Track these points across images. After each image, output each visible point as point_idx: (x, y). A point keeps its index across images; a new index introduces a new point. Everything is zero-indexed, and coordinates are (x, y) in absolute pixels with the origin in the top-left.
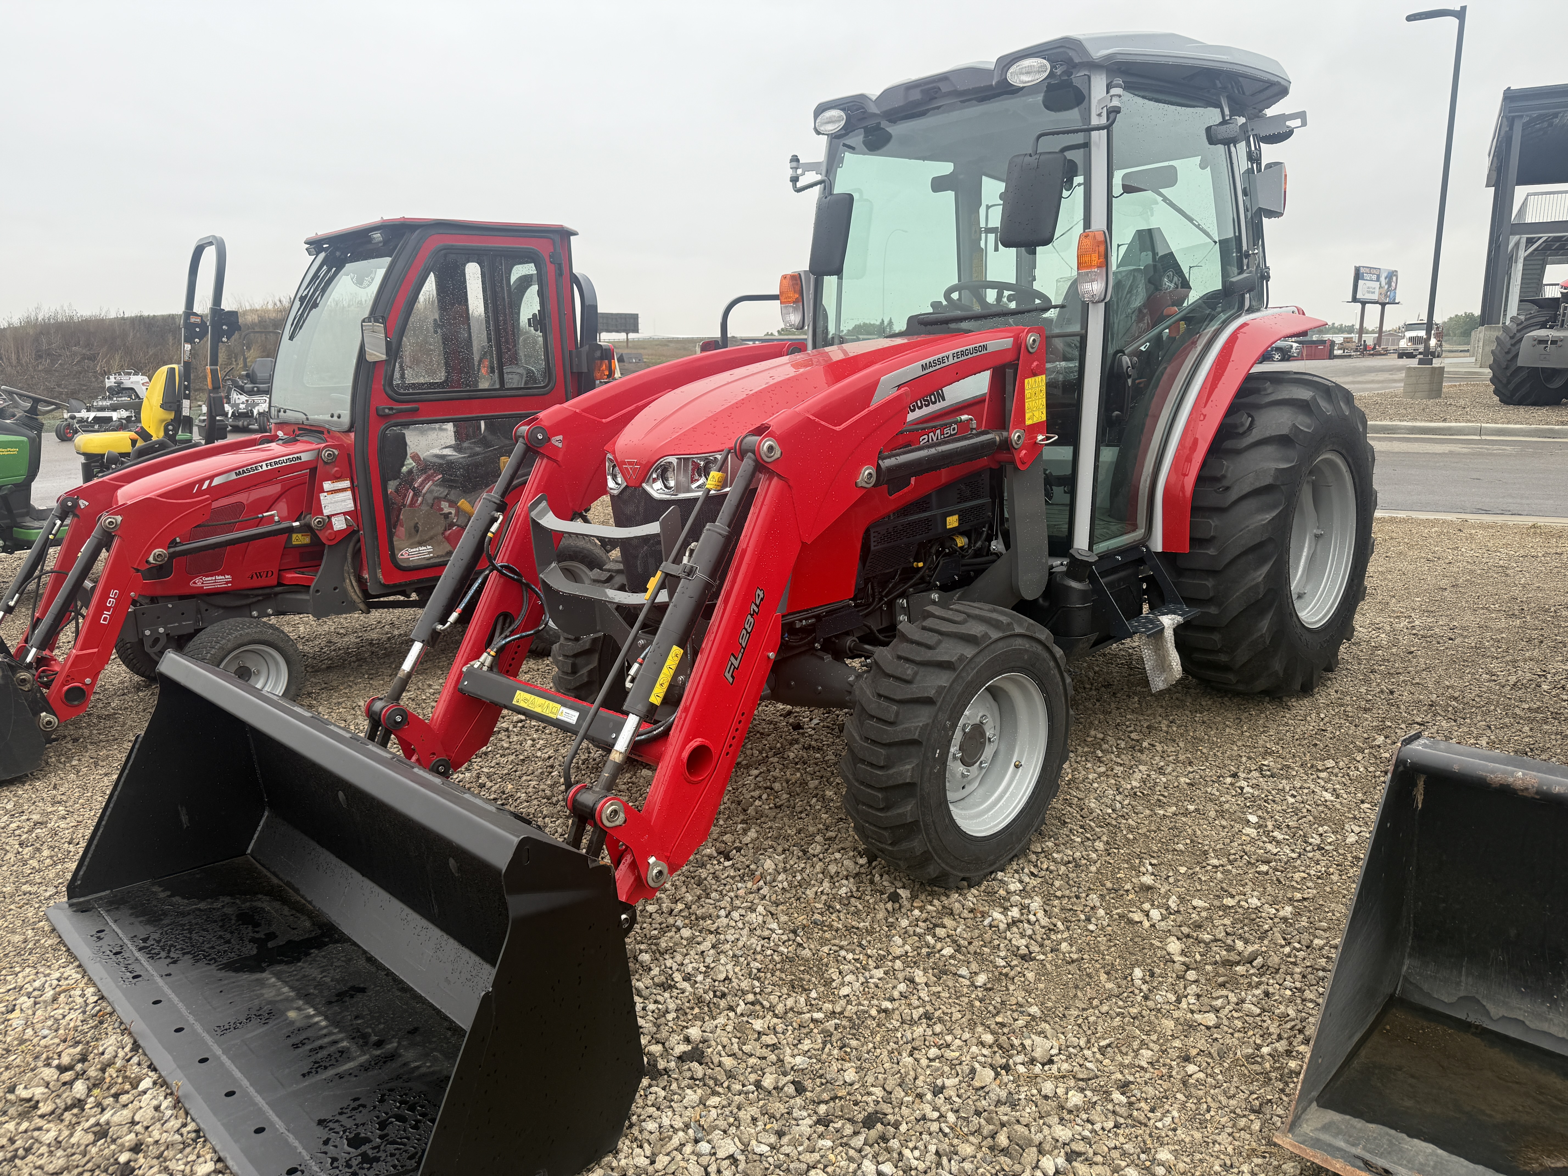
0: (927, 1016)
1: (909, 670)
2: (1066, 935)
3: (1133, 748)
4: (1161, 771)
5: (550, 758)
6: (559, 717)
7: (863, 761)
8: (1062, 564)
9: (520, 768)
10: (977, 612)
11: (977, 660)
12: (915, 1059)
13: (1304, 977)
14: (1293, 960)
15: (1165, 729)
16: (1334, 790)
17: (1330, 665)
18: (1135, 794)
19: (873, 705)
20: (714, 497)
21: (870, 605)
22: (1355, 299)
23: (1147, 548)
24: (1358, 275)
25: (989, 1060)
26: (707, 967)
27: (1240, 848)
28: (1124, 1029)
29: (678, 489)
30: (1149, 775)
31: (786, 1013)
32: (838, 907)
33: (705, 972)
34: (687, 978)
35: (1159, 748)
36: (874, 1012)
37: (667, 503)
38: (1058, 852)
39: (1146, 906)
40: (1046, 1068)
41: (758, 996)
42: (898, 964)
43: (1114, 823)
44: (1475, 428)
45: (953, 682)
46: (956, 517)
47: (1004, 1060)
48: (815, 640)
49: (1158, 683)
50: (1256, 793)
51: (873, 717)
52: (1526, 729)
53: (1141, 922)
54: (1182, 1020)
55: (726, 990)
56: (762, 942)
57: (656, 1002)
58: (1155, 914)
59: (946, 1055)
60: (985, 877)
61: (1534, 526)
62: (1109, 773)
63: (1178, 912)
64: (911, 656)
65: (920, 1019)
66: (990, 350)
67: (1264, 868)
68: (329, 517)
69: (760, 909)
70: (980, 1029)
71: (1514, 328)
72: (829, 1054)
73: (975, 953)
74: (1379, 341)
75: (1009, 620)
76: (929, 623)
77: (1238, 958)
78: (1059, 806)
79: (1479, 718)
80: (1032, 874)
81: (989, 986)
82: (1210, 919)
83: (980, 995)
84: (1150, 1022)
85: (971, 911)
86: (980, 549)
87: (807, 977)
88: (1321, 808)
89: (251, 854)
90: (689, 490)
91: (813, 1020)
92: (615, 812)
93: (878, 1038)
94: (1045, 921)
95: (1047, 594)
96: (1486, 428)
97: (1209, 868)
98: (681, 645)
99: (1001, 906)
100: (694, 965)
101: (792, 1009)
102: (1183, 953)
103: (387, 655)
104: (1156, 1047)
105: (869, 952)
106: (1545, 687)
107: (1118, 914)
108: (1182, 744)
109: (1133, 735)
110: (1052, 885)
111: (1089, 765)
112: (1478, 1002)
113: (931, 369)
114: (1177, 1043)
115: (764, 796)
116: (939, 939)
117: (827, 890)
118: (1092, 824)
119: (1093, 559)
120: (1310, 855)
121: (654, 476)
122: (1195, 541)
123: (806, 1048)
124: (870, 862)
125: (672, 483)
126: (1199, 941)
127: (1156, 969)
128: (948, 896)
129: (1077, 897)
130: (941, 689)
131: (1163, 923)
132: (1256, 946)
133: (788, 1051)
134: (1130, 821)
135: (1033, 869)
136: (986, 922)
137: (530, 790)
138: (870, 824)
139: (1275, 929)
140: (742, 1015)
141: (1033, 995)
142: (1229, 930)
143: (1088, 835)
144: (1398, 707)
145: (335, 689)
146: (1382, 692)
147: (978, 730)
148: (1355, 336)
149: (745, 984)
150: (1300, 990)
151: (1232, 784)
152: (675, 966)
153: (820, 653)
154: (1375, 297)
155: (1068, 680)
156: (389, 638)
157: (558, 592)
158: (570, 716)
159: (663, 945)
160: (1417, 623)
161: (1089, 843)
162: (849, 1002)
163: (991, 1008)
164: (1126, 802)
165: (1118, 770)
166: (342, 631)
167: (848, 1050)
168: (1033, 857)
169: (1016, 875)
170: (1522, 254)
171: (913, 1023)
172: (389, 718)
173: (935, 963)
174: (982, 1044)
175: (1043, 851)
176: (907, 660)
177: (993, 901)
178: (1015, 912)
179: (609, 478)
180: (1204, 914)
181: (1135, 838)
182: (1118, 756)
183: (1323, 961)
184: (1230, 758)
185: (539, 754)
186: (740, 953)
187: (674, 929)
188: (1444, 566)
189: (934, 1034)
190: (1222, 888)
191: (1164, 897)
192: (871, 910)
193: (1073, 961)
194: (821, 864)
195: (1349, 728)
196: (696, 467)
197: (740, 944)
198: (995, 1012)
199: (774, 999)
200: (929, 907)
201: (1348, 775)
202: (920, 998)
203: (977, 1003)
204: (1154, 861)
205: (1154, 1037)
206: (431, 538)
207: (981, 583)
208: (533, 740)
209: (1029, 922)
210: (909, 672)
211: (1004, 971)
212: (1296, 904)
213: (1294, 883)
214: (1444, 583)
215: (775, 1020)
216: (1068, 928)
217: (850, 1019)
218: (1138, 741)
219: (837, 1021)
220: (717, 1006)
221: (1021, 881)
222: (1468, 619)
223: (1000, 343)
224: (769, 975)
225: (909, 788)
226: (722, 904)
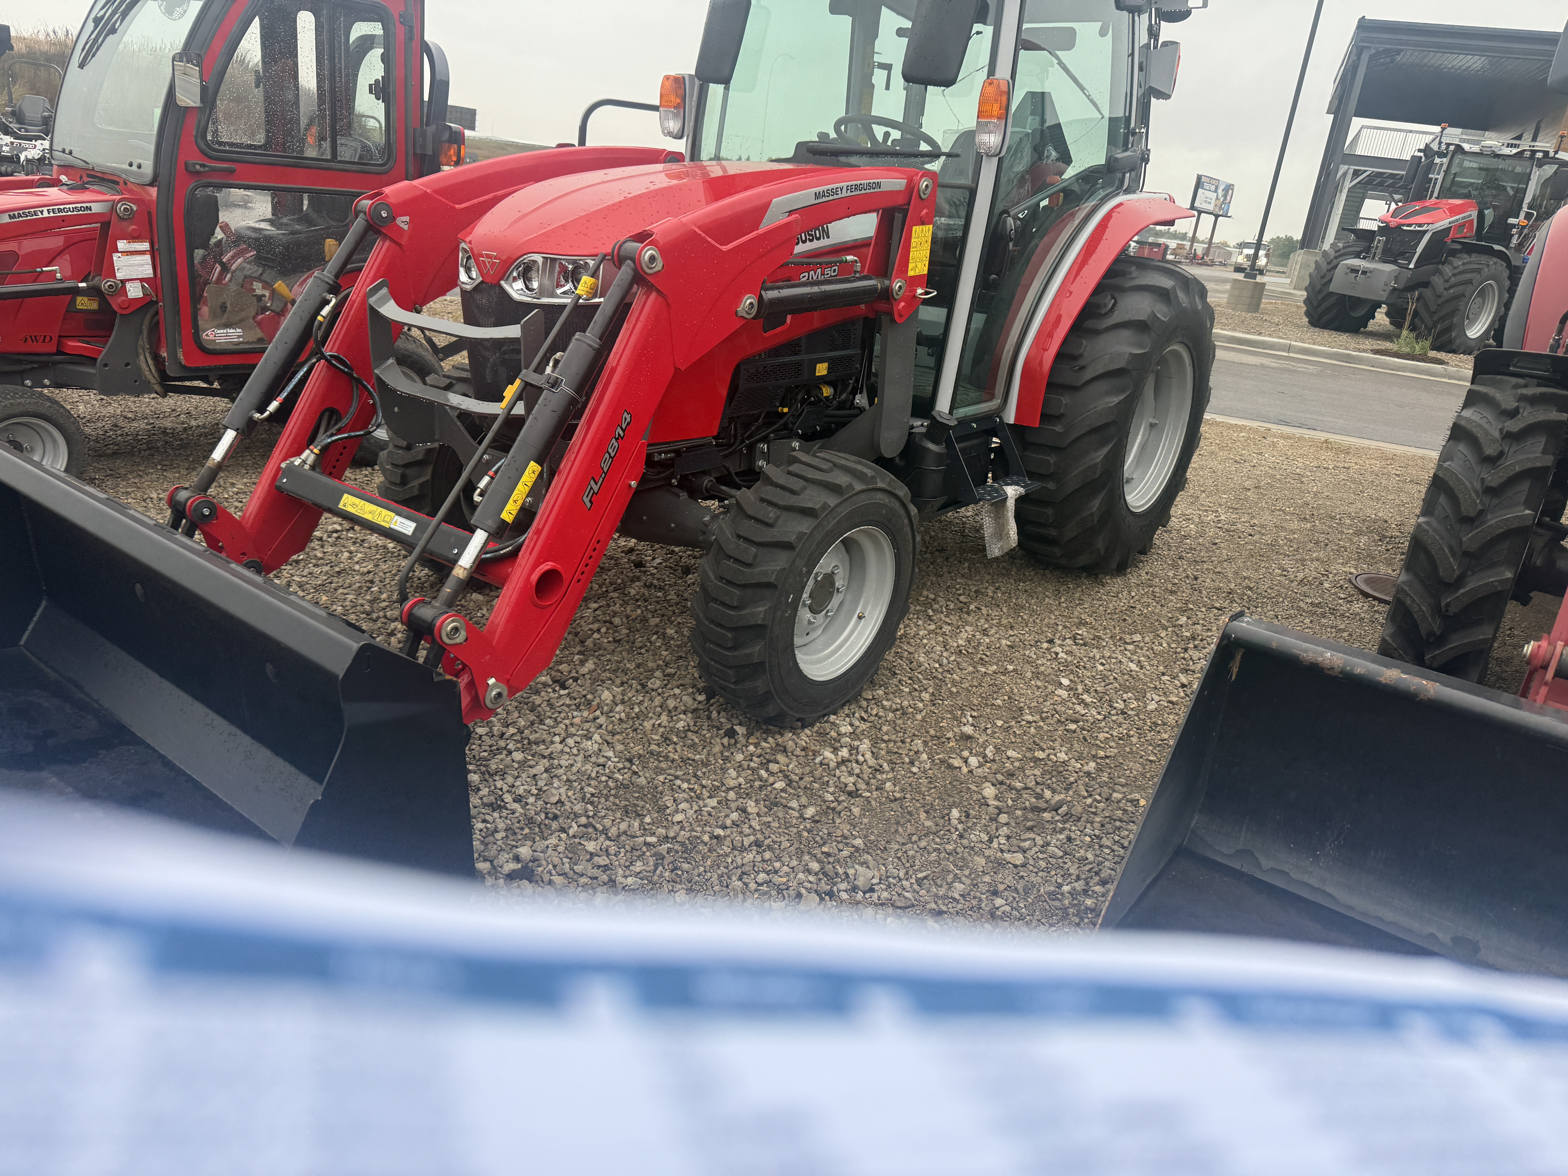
0: (758, 844)
1: (771, 514)
2: (890, 775)
3: (961, 609)
4: (985, 632)
5: (369, 572)
6: (392, 526)
7: (715, 600)
8: (922, 425)
9: (335, 580)
10: (843, 462)
11: (838, 510)
12: (745, 883)
13: (1102, 825)
14: (1094, 810)
15: (990, 594)
16: (1139, 662)
17: (1145, 547)
18: (960, 651)
19: (732, 546)
20: (583, 306)
21: (731, 446)
22: (1192, 207)
23: (1001, 418)
24: (1199, 184)
25: (815, 886)
26: (540, 790)
27: (1052, 707)
28: (939, 864)
29: (542, 292)
30: (974, 636)
31: (619, 836)
32: (675, 739)
33: (537, 795)
34: (518, 799)
35: (984, 611)
36: (706, 838)
37: (530, 307)
38: (887, 700)
39: (966, 754)
40: (867, 895)
41: (591, 820)
42: (732, 795)
43: (940, 676)
44: (1285, 345)
45: (814, 529)
46: (825, 365)
47: (829, 887)
48: (673, 476)
49: (995, 550)
50: (1069, 659)
51: (731, 557)
52: (1307, 621)
53: (960, 768)
54: (993, 858)
55: (558, 813)
56: (597, 769)
57: (484, 821)
58: (973, 761)
59: (774, 880)
60: (817, 719)
61: (1326, 441)
62: (938, 631)
63: (994, 760)
64: (774, 500)
65: (750, 846)
66: (883, 189)
67: (1073, 727)
68: (123, 282)
69: (596, 737)
70: (806, 857)
71: (1332, 254)
72: (661, 876)
73: (805, 788)
74: (1207, 252)
75: (873, 473)
76: (795, 468)
77: (1045, 805)
78: (890, 658)
79: (1269, 608)
80: (862, 718)
81: (817, 818)
82: (1022, 769)
83: (808, 826)
84: (963, 859)
85: (804, 749)
86: (845, 401)
87: (641, 803)
88: (1126, 677)
89: (25, 646)
90: (553, 295)
91: (646, 844)
92: (456, 630)
93: (709, 863)
94: (872, 762)
95: (903, 454)
96: (1294, 346)
97: (1023, 723)
98: (539, 462)
99: (831, 746)
100: (526, 787)
101: (625, 833)
102: (996, 798)
103: (184, 446)
104: (968, 881)
105: (704, 782)
106: (1326, 585)
107: (939, 759)
108: (1005, 610)
109: (962, 598)
110: (880, 729)
111: (920, 623)
112: (1252, 854)
113: (824, 199)
114: (987, 879)
115: (603, 630)
116: (772, 774)
117: (665, 723)
118: (920, 676)
119: (953, 423)
120: (1114, 718)
121: (515, 274)
122: (1046, 417)
123: (638, 870)
124: (708, 699)
125: (535, 285)
126: (1011, 788)
127: (971, 811)
128: (782, 735)
129: (903, 742)
130: (801, 535)
131: (980, 770)
132: (1063, 796)
133: (620, 872)
134: (955, 676)
135: (863, 714)
136: (818, 760)
137: (347, 603)
138: (716, 662)
139: (1079, 782)
140: (574, 836)
141: (857, 829)
142: (1039, 780)
143: (916, 686)
144: (1200, 592)
145: (124, 477)
146: (1187, 577)
147: (829, 578)
148: (1187, 244)
149: (578, 808)
150: (1097, 837)
151: (1048, 649)
152: (505, 788)
153: (676, 490)
154: (1211, 208)
155: (918, 538)
156: (185, 429)
157: (395, 391)
158: (407, 527)
159: (494, 767)
160: (1223, 517)
161: (916, 694)
162: (682, 828)
163: (818, 839)
164: (952, 659)
165: (947, 629)
166: (130, 415)
167: (680, 872)
168: (864, 704)
169: (847, 719)
170: (1348, 184)
171: (743, 849)
172: (195, 510)
173: (766, 795)
174: (809, 871)
175: (873, 699)
176: (771, 503)
177: (824, 741)
178: (844, 753)
179: (462, 271)
180: (1017, 764)
181: (958, 692)
182: (947, 616)
183: (1119, 813)
184: (1048, 626)
185: (357, 567)
186: (574, 778)
187: (505, 752)
188: (1249, 468)
189: (763, 861)
190: (1034, 742)
191: (982, 747)
192: (706, 743)
193: (896, 800)
194: (659, 698)
195: (1155, 607)
196: (564, 269)
197: (575, 769)
198: (822, 842)
199: (607, 822)
200: (764, 744)
201: (1152, 649)
202: (751, 827)
203: (805, 834)
204: (975, 714)
205: (967, 872)
206: (241, 321)
207: (843, 435)
208: (351, 552)
209: (857, 762)
210: (772, 515)
211: (832, 805)
212: (1099, 761)
213: (1098, 742)
214: (1247, 484)
215: (608, 843)
216: (893, 769)
217: (682, 844)
218: (965, 603)
219: (669, 845)
220: (548, 827)
221: (851, 725)
222: (1266, 518)
223: (894, 183)
224: (603, 800)
225: (759, 630)
226: (557, 731)
